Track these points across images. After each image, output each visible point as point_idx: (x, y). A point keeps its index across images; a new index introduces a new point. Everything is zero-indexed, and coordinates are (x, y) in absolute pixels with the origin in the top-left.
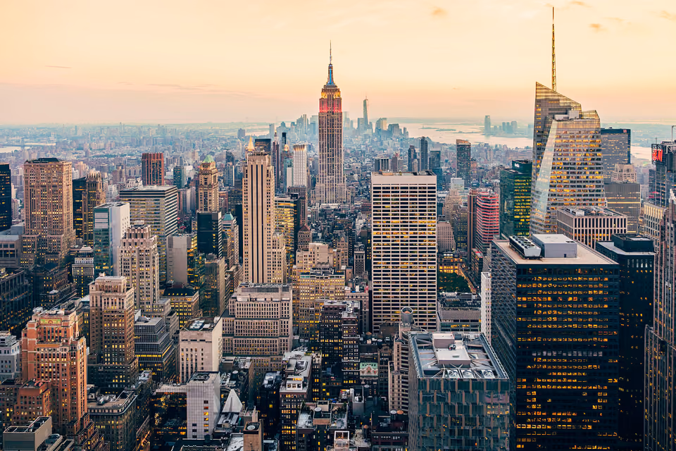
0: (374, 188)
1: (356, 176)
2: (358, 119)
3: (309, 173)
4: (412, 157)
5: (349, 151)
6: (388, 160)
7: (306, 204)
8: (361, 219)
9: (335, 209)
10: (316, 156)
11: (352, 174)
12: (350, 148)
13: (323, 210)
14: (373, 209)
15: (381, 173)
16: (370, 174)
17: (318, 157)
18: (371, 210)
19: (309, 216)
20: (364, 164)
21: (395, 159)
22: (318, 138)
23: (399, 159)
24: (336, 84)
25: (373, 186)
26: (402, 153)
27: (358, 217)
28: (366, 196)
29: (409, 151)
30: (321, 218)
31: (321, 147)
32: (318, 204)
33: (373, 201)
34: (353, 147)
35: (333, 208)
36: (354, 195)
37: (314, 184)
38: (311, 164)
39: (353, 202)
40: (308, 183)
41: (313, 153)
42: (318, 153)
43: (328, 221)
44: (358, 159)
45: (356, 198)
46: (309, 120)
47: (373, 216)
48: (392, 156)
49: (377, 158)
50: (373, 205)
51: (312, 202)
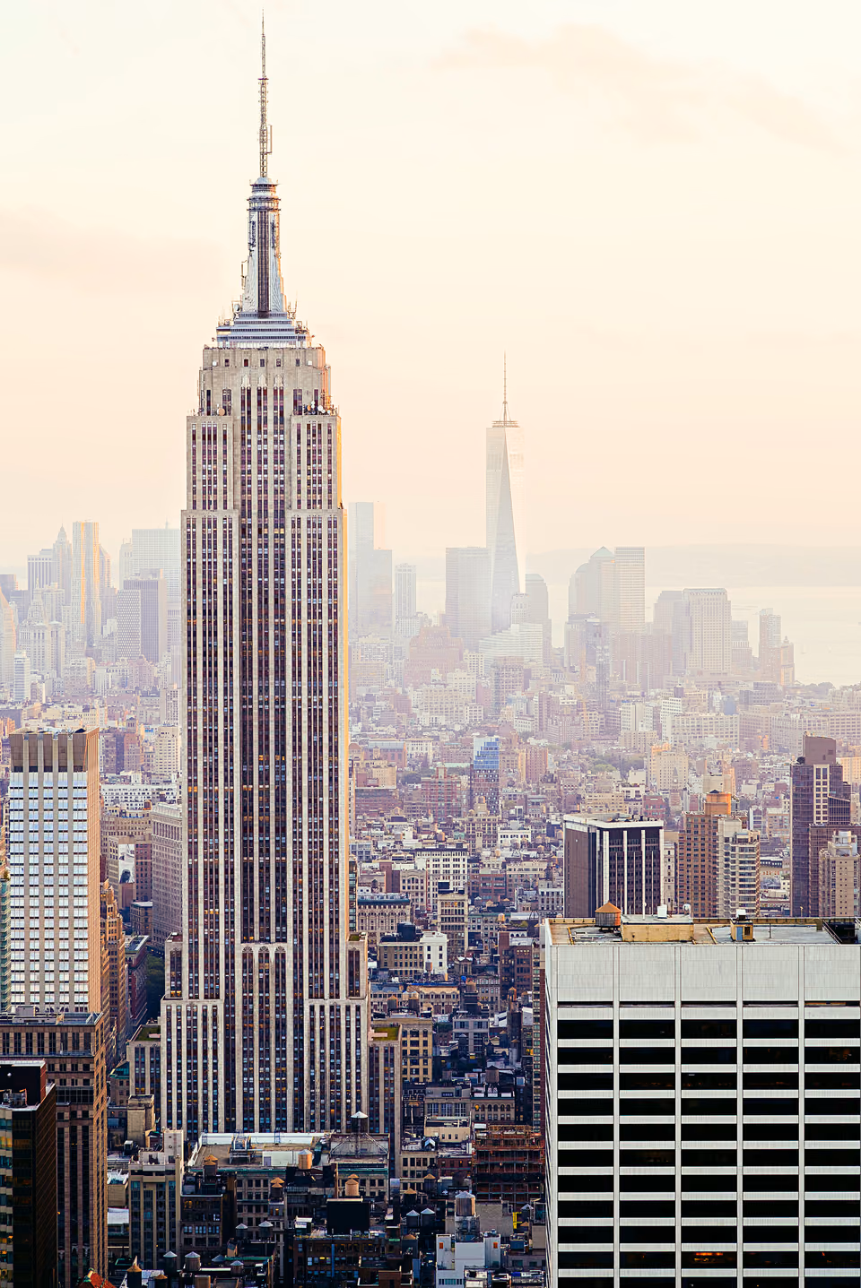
0: (567, 1029)
1: (434, 944)
2: (452, 554)
3: (115, 918)
4: (820, 817)
5: (386, 778)
6: (653, 833)
7: (99, 1136)
8: (470, 1233)
9: (291, 1173)
10: (159, 809)
11: (409, 934)
12: (398, 754)
13: (209, 1180)
14: (555, 1171)
15: (610, 929)
16: (532, 929)
17: (178, 812)
18: (540, 1177)
19: (119, 1217)
20: (492, 861)
21: (699, 834)
22: (180, 686)
23: (728, 828)
24: (302, 318)
25: (556, 1015)
26: (749, 790)
27: (453, 1222)
28: (504, 1083)
29: (802, 773)
30: (195, 1230)
31: (202, 740)
32: (175, 1136)
33: (555, 1120)
34: (412, 750)
35: (281, 1159)
36: (425, 1070)
37: (148, 1000)
38: (128, 865)
39: (415, 1123)
40: (110, 984)
41: (137, 785)
42: (177, 785)
43: (247, 1249)
44: (449, 827)
45: (435, 1093)
46: (115, 560)
47: (556, 1221)
48: (682, 807)
49: (578, 822)
50: (556, 1145)
51: (135, 1118)
